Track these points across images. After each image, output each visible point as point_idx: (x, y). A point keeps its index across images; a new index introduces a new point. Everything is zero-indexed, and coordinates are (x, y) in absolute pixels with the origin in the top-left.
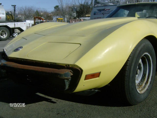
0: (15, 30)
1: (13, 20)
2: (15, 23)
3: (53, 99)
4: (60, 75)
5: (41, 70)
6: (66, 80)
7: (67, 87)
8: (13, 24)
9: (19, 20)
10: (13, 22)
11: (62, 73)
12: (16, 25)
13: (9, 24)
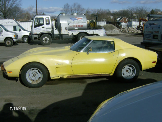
8: (91, 31)
12: (94, 32)
13: (88, 31)
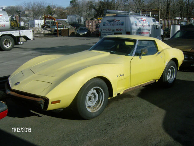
0: (20, 38)
1: (18, 28)
2: (21, 31)
3: (41, 115)
4: (38, 102)
5: (28, 98)
6: (41, 104)
7: (43, 108)
8: (17, 32)
9: (24, 28)
10: (18, 30)
11: (39, 101)
12: (21, 33)
13: (13, 32)
